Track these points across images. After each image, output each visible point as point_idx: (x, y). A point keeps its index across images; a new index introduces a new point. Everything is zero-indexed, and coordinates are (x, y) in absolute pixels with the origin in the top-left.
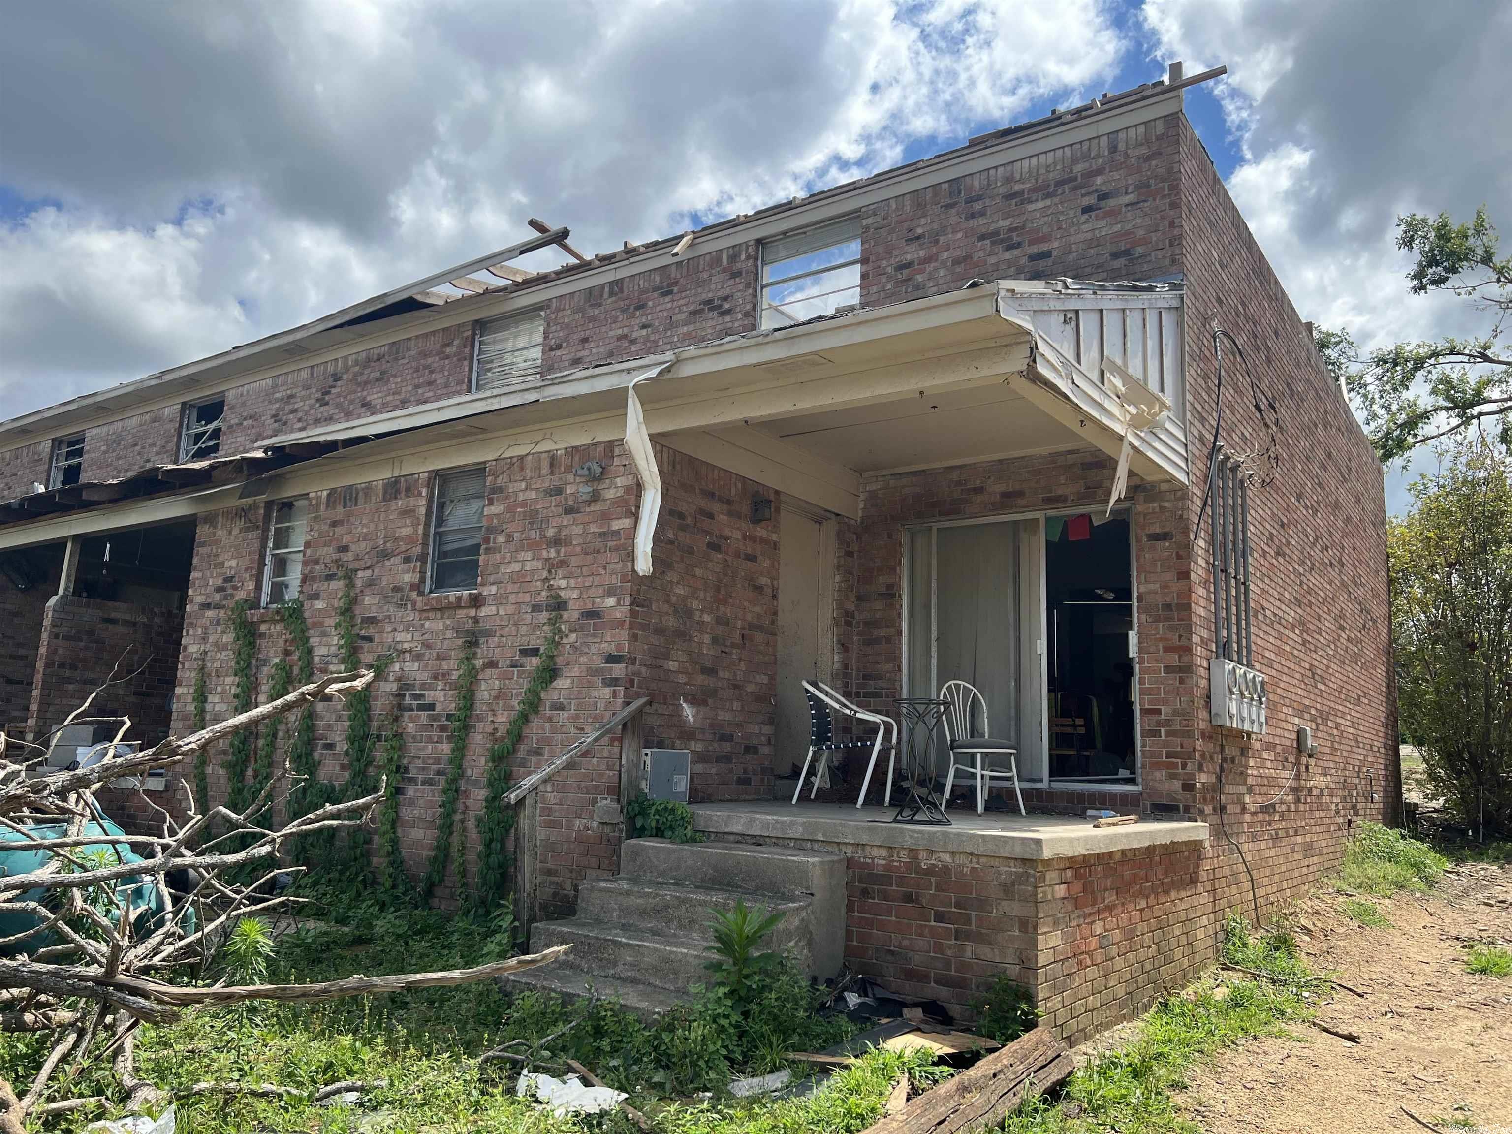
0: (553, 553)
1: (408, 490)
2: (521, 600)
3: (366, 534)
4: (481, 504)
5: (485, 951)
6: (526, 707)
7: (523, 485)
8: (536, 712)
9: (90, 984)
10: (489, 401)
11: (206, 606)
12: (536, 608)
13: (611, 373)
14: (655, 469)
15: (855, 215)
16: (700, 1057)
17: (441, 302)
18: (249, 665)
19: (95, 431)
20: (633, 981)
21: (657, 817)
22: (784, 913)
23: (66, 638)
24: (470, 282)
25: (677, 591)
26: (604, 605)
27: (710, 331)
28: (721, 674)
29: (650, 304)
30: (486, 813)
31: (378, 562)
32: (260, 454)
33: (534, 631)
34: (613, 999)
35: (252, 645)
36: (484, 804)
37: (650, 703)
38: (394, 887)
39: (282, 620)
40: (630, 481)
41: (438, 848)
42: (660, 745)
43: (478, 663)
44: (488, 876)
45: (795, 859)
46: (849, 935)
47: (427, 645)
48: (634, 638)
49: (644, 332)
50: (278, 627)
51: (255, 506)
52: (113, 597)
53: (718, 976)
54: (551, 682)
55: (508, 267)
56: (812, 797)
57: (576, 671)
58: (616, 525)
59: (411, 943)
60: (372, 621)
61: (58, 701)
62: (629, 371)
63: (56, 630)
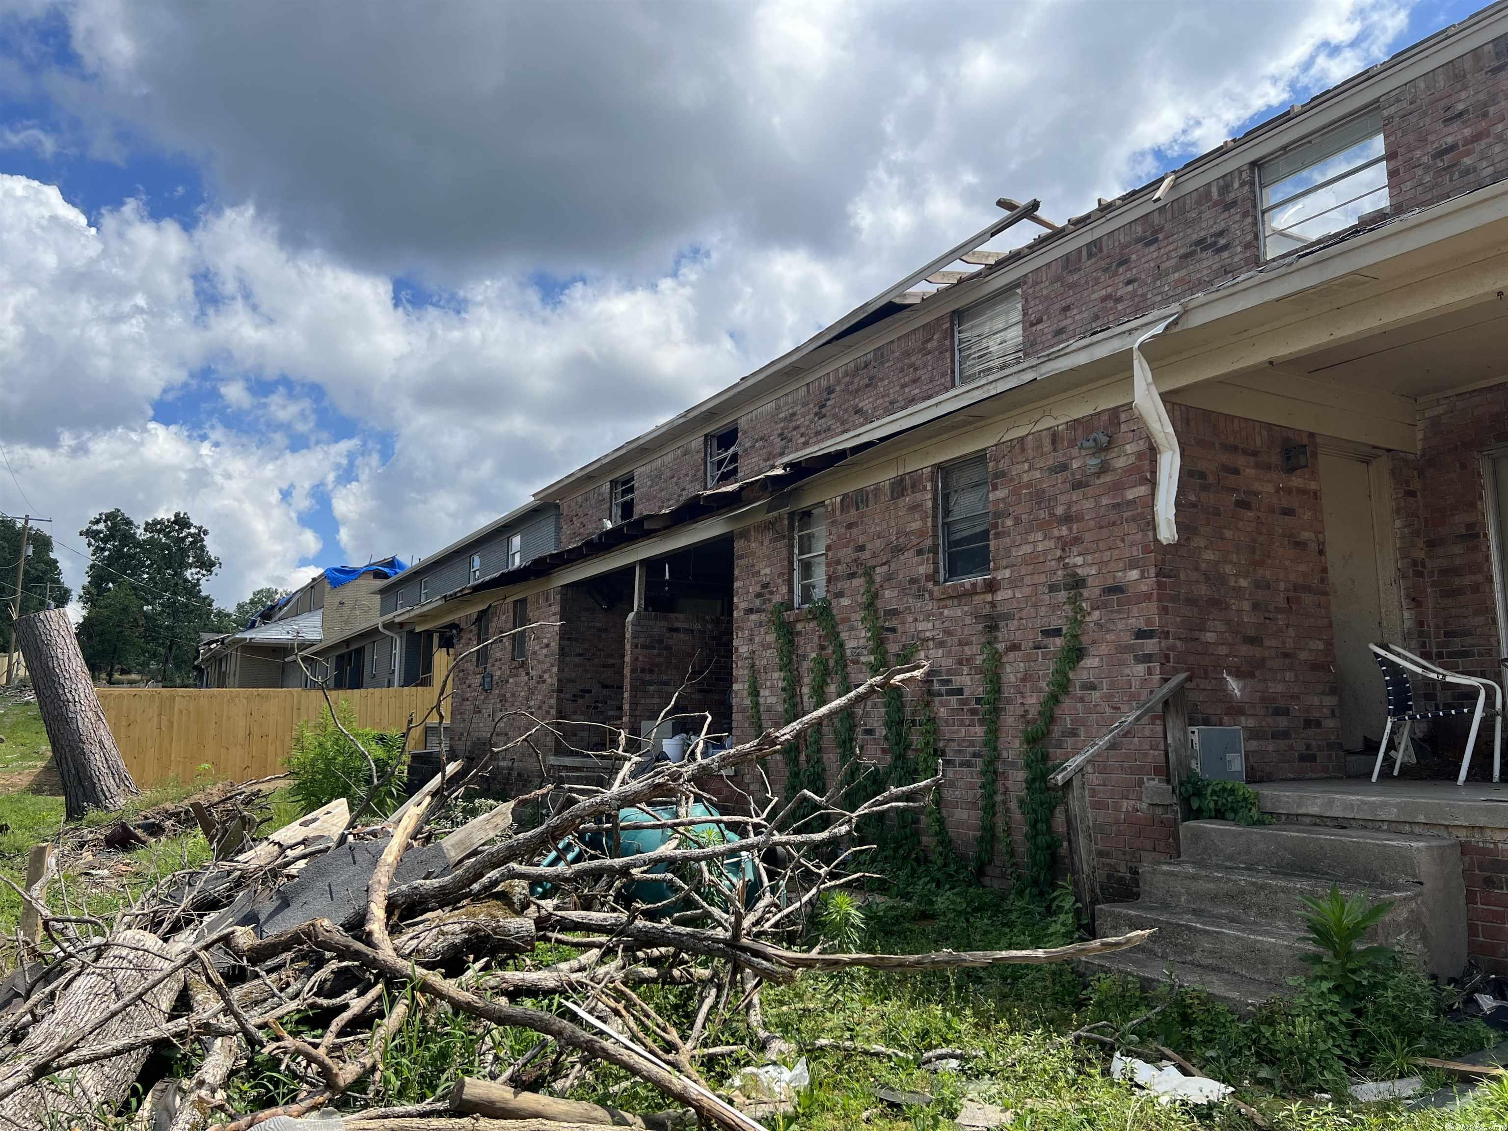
0: (1064, 531)
1: (914, 486)
2: (1036, 581)
3: (880, 533)
4: (985, 491)
5: (1051, 930)
6: (1056, 689)
7: (1026, 466)
8: (1067, 693)
9: (721, 945)
10: (985, 388)
11: (750, 611)
12: (1053, 588)
13: (1112, 337)
14: (1170, 430)
15: (1374, 106)
16: (1310, 1055)
17: (918, 301)
18: (791, 661)
19: (641, 470)
20: (1216, 969)
21: (1215, 798)
22: (1391, 903)
23: (644, 647)
24: (944, 275)
25: (1206, 557)
26: (1127, 578)
27: (1205, 272)
28: (1267, 643)
29: (1134, 257)
30: (1028, 794)
31: (893, 557)
32: (780, 471)
33: (1054, 611)
34: (1198, 987)
35: (791, 642)
36: (1024, 785)
37: (1189, 679)
38: (946, 865)
39: (815, 618)
40: (1142, 445)
41: (984, 828)
42: (1206, 722)
43: (1001, 647)
44: (1038, 857)
45: (1394, 843)
46: (1472, 930)
47: (948, 632)
48: (1164, 611)
49: (1130, 288)
50: (811, 625)
51: (780, 518)
52: (673, 611)
53: (1318, 970)
54: (1078, 662)
55: (980, 252)
56: (1396, 773)
57: (1104, 649)
58: (1130, 495)
59: (972, 920)
60: (894, 613)
61: (643, 701)
62: (1130, 332)
63: (635, 641)
